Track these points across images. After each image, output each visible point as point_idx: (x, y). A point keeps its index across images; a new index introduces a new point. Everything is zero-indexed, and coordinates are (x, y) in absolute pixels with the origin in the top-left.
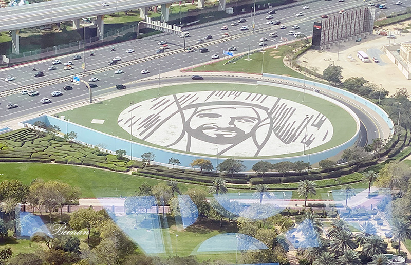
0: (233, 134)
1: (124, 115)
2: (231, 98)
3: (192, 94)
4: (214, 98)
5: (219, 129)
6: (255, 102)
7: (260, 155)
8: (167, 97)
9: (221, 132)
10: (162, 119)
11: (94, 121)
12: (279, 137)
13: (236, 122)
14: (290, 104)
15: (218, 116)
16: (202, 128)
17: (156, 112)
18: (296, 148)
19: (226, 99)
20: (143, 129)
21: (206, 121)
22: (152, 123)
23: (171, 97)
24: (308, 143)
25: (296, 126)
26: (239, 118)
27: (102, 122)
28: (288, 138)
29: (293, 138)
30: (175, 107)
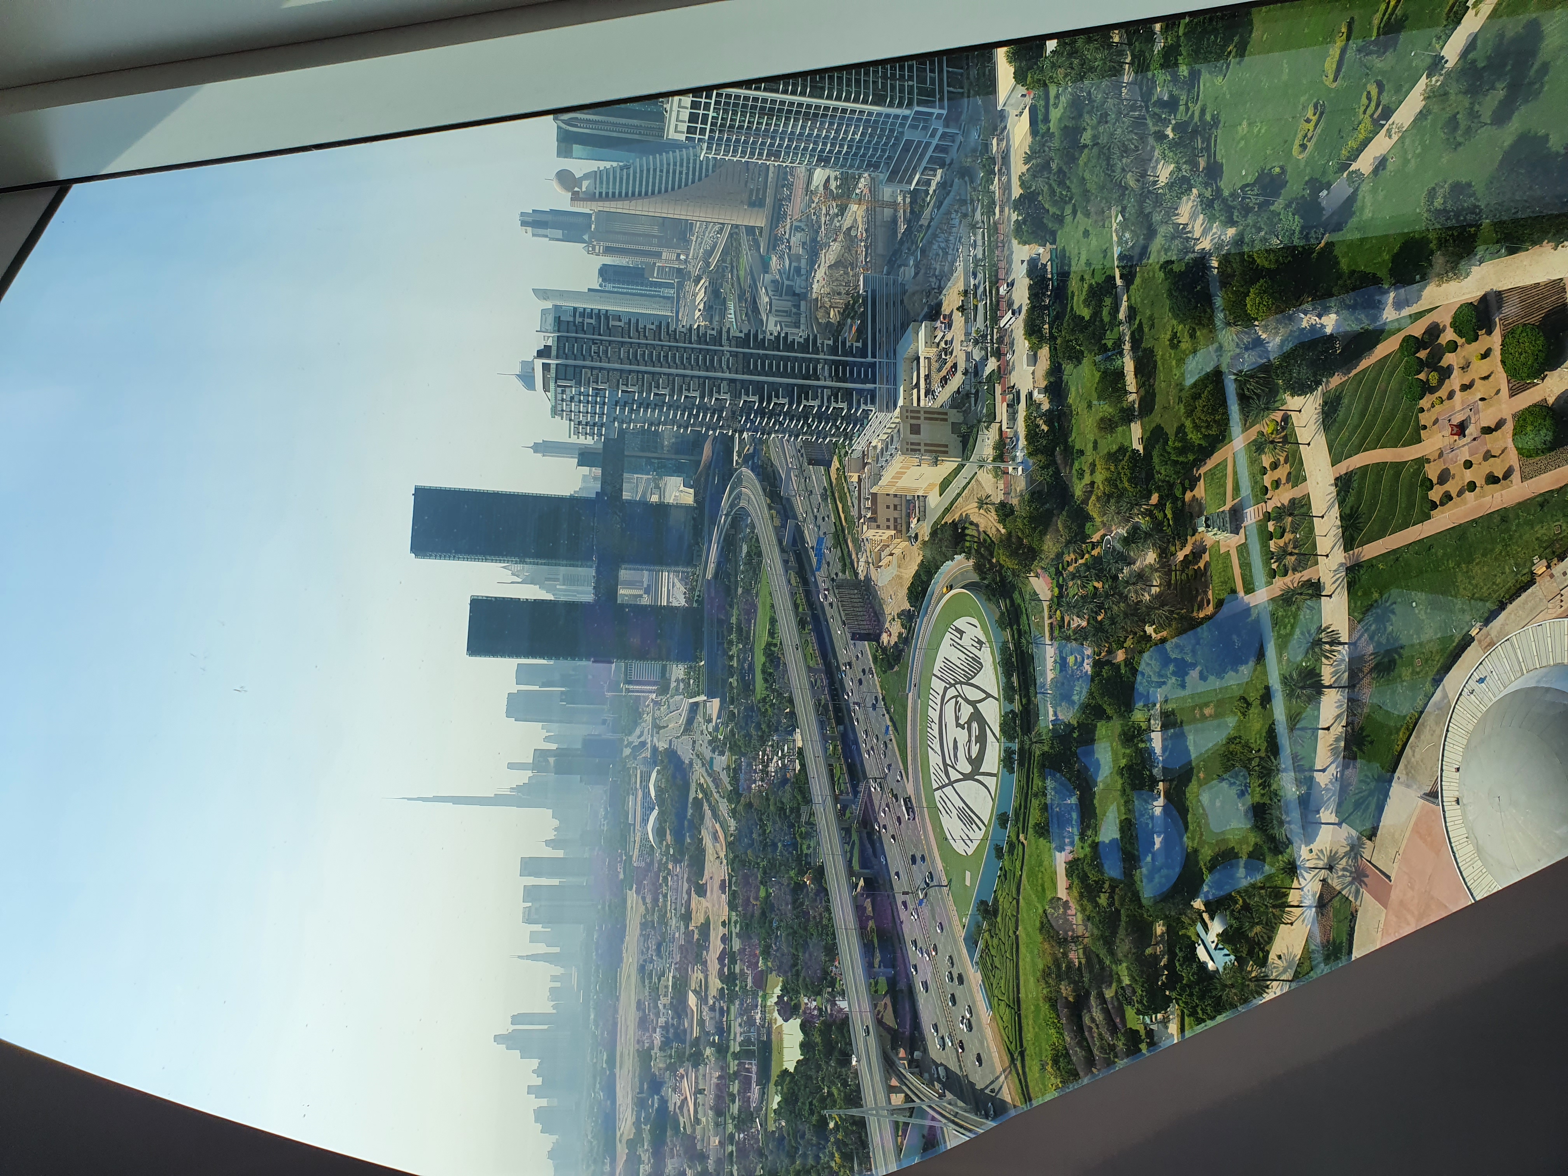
0: (975, 725)
1: (959, 847)
2: (936, 727)
3: (932, 770)
4: (936, 746)
5: (969, 741)
6: (939, 702)
7: (996, 696)
8: (937, 798)
9: (973, 739)
10: (962, 805)
11: (968, 883)
12: (976, 674)
13: (961, 722)
14: (939, 664)
15: (955, 741)
16: (970, 760)
17: (955, 812)
18: (987, 656)
19: (936, 733)
20: (974, 826)
21: (961, 754)
22: (968, 816)
23: (937, 794)
24: (980, 642)
25: (963, 657)
26: (957, 718)
27: (968, 874)
28: (976, 665)
29: (976, 659)
30: (948, 790)
